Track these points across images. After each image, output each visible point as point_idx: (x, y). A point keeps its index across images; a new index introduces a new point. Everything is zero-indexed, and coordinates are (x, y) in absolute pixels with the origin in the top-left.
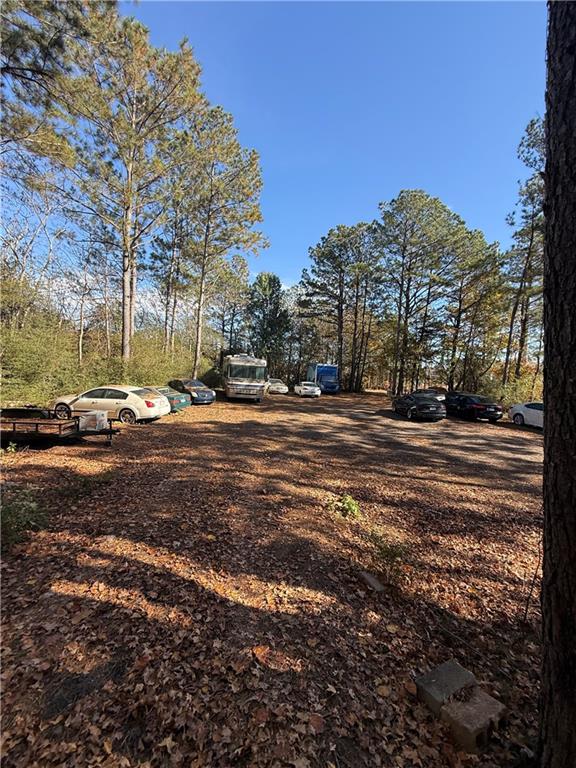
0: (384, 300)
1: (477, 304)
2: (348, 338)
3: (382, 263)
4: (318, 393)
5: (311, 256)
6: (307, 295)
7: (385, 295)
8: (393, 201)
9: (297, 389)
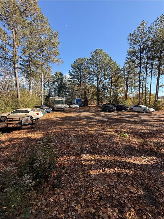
0: (92, 80)
1: (116, 82)
2: (83, 91)
3: (91, 69)
4: (78, 107)
5: (71, 67)
6: (71, 78)
7: (92, 79)
8: (94, 52)
9: (71, 106)
